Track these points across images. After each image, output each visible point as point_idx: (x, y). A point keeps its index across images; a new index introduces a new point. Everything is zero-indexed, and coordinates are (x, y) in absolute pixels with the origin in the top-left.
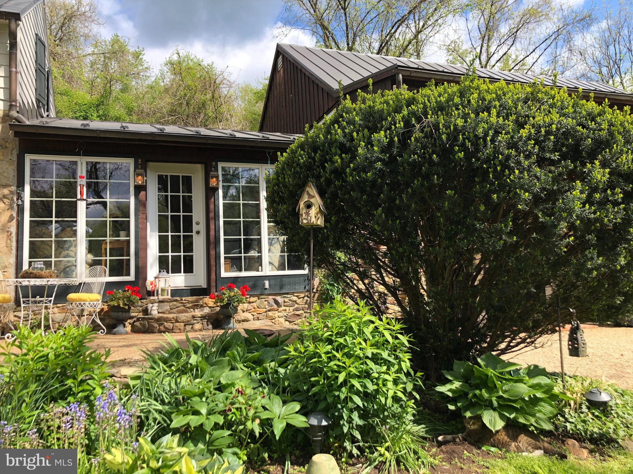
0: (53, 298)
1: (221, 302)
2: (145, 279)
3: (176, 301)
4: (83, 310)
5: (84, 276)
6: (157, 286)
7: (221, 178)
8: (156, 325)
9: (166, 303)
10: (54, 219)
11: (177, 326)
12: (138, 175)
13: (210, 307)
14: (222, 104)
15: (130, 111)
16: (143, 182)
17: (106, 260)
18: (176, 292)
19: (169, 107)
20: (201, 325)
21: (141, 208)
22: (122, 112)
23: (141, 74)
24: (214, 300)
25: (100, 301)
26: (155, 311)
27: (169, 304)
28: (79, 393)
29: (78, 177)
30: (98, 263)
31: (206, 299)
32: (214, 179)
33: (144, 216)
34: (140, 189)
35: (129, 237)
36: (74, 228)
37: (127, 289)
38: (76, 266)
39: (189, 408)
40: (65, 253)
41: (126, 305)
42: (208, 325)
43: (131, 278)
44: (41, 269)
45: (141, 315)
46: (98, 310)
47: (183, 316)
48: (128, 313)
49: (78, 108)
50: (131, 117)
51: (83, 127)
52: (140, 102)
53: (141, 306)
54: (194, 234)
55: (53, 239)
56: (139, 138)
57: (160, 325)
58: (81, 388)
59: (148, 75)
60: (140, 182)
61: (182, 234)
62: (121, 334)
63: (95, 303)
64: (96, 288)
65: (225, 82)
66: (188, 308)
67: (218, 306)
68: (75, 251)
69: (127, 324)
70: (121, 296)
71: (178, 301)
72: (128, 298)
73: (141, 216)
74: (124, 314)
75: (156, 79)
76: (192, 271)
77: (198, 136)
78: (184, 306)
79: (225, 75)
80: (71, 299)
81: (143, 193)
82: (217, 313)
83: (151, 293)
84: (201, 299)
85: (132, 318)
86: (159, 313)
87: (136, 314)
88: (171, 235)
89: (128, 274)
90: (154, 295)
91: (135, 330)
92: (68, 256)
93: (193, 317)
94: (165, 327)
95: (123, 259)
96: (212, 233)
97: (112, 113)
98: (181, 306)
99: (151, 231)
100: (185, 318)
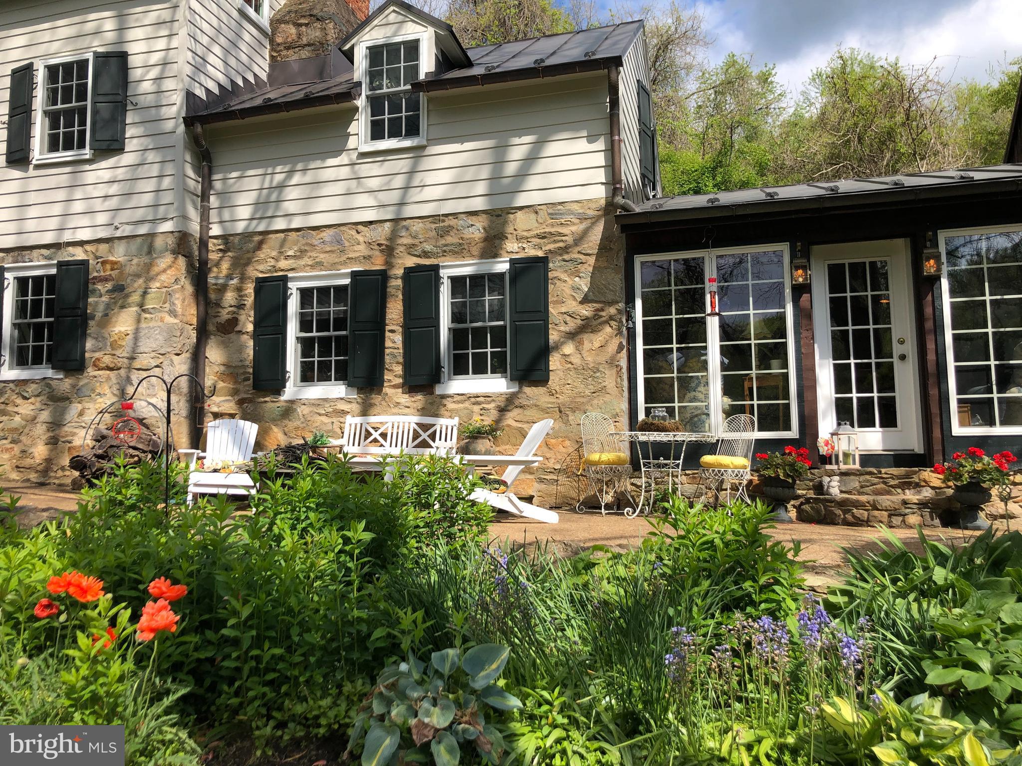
0: (681, 461)
1: (956, 480)
2: (816, 436)
3: (871, 473)
4: (722, 482)
5: (721, 429)
6: (836, 448)
7: (944, 258)
8: (839, 512)
9: (852, 477)
10: (675, 346)
11: (875, 517)
12: (797, 268)
13: (933, 488)
14: (926, 128)
15: (762, 169)
16: (806, 279)
17: (752, 405)
18: (868, 460)
19: (826, 151)
20: (919, 518)
21: (804, 322)
22: (751, 173)
23: (773, 106)
24: (941, 476)
25: (749, 469)
26: (834, 487)
27: (857, 478)
28: (761, 603)
29: (707, 281)
30: (741, 410)
31: (925, 474)
32: (932, 262)
33: (809, 334)
34: (801, 290)
35: (787, 368)
36: (703, 358)
37: (787, 451)
38: (708, 415)
39: (955, 656)
40: (692, 394)
41: (788, 476)
42: (932, 519)
43: (793, 433)
44: (664, 418)
45: (811, 494)
46: (745, 482)
47: (886, 501)
48: (791, 490)
49: (685, 178)
50: (764, 178)
51: (710, 205)
52: (778, 150)
53: (811, 480)
54: (895, 360)
55: (675, 375)
56: (798, 208)
57: (845, 512)
58: (764, 597)
59: (784, 105)
60: (801, 280)
61: (873, 361)
62: (782, 521)
63: (741, 470)
64: (740, 448)
65: (929, 86)
66: (892, 486)
67: (949, 487)
68: (704, 392)
69: (789, 506)
70: (780, 461)
71: (874, 474)
72: (792, 465)
73: (804, 334)
74: (786, 490)
75: (796, 110)
76: (894, 425)
77: (899, 191)
78: (885, 483)
79: (931, 73)
80: (706, 463)
81: (805, 297)
82: (949, 498)
83: (826, 460)
84: (915, 473)
85: (797, 497)
86: (842, 492)
87: (804, 492)
88: (856, 364)
89: (788, 428)
90: (831, 463)
91: (803, 518)
92: (694, 399)
93: (905, 503)
94: (854, 516)
95: (778, 404)
96: (931, 357)
97: (736, 177)
98: (878, 483)
99: (821, 358)
100: (889, 503)
